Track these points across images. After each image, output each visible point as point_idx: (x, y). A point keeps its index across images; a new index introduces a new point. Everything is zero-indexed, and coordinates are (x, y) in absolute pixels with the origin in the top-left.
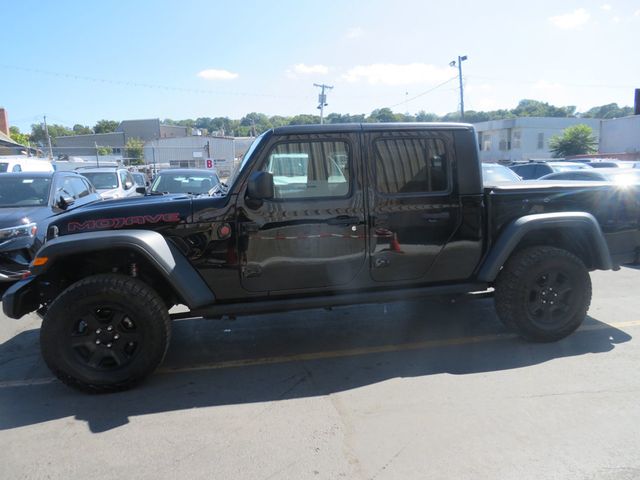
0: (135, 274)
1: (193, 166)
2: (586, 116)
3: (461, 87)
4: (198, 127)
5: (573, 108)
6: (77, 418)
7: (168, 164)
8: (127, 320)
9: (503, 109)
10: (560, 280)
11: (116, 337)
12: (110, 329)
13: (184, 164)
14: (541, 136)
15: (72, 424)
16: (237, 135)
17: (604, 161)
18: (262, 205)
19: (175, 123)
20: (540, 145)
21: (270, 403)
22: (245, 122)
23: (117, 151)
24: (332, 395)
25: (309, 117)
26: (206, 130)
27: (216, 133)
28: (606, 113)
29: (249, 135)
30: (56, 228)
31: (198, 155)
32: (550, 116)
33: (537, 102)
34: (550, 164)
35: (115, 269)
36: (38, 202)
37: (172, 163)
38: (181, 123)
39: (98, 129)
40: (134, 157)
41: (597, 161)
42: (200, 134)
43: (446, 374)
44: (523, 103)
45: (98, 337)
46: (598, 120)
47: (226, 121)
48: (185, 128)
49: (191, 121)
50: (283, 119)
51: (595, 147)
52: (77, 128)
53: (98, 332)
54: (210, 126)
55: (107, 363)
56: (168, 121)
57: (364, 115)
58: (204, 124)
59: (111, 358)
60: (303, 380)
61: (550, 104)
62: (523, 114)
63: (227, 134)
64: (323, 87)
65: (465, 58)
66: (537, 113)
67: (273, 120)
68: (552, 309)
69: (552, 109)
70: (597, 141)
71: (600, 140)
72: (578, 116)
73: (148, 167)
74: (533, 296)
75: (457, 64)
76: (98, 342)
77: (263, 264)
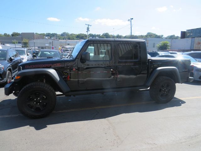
0: (45, 82)
1: (46, 48)
2: (166, 38)
3: (131, 27)
4: (47, 36)
5: (163, 36)
6: (30, 126)
7: (37, 48)
8: (44, 96)
9: (142, 35)
10: (168, 86)
11: (41, 101)
12: (39, 99)
13: (42, 48)
14: (154, 44)
15: (29, 128)
16: (60, 39)
17: (173, 52)
18: (86, 62)
19: (39, 34)
20: (154, 47)
21: (89, 121)
22: (62, 35)
23: (19, 43)
24: (106, 118)
25: (83, 34)
26: (49, 37)
27: (52, 38)
28: (172, 38)
29: (63, 39)
30: (21, 67)
31: (47, 45)
32: (156, 38)
33: (152, 33)
34: (159, 52)
35: (39, 81)
36: (3, 59)
37: (39, 47)
38: (41, 34)
39: (13, 35)
40: (25, 45)
41: (171, 52)
42: (47, 38)
43: (137, 112)
44: (148, 33)
45: (35, 101)
46: (170, 40)
47: (56, 34)
48: (42, 36)
49: (44, 34)
50: (75, 35)
51: (169, 48)
52: (5, 35)
53: (35, 100)
54: (50, 36)
55: (38, 109)
56: (36, 34)
57: (100, 35)
58: (48, 35)
59: (39, 108)
60: (97, 114)
61: (156, 34)
62: (148, 37)
63: (56, 38)
64: (88, 25)
65: (132, 19)
66: (152, 36)
67: (71, 35)
68: (165, 94)
69: (157, 35)
70: (170, 46)
71: (171, 46)
72: (164, 38)
73: (30, 48)
74: (160, 90)
75: (130, 20)
76: (35, 103)
77: (85, 80)
